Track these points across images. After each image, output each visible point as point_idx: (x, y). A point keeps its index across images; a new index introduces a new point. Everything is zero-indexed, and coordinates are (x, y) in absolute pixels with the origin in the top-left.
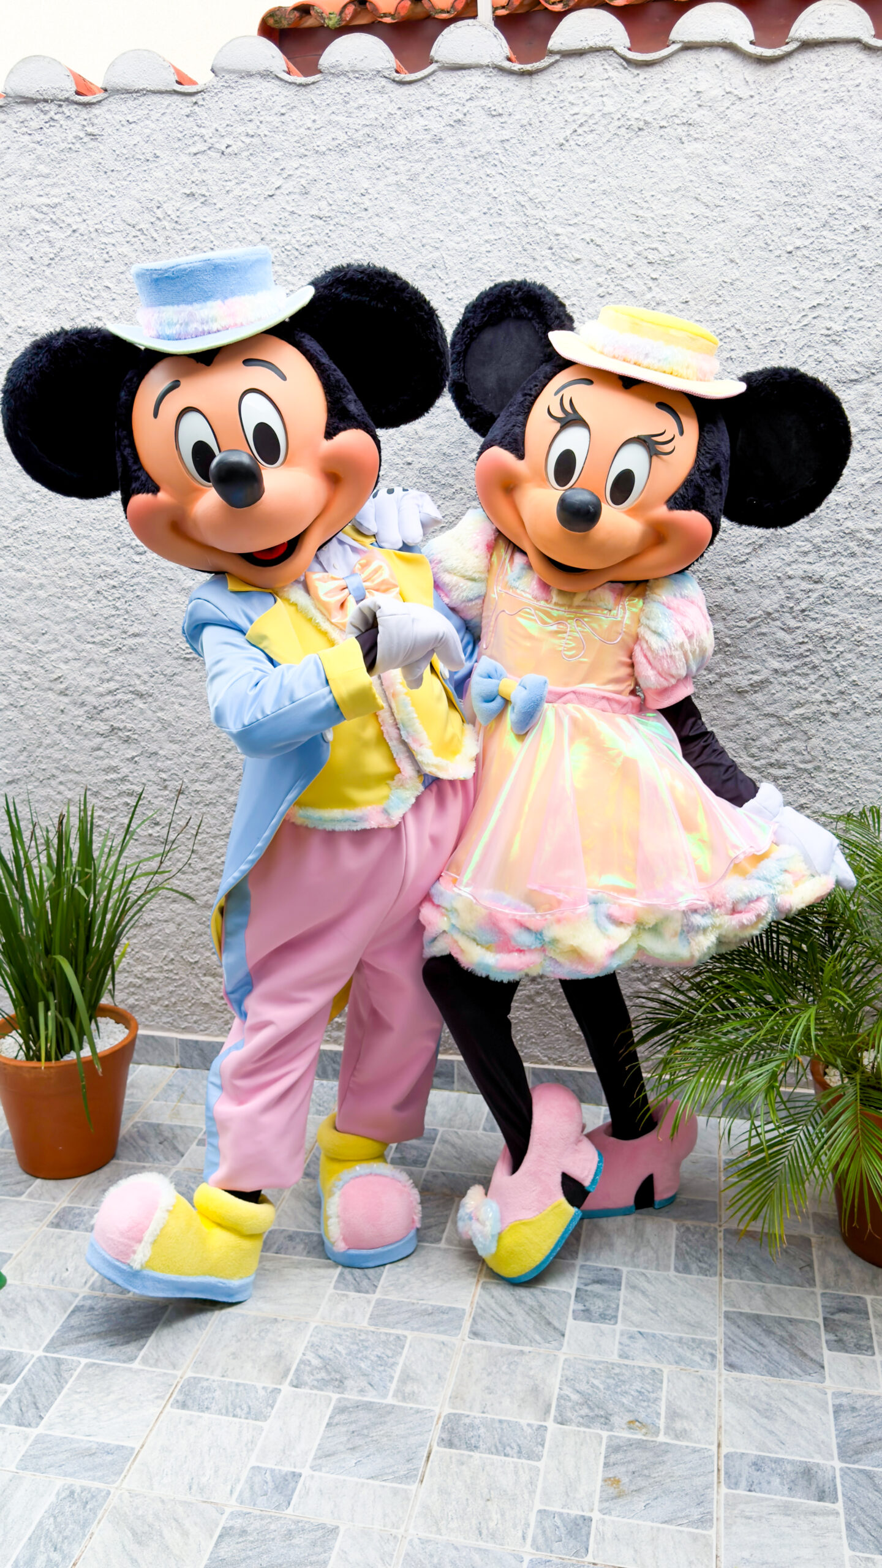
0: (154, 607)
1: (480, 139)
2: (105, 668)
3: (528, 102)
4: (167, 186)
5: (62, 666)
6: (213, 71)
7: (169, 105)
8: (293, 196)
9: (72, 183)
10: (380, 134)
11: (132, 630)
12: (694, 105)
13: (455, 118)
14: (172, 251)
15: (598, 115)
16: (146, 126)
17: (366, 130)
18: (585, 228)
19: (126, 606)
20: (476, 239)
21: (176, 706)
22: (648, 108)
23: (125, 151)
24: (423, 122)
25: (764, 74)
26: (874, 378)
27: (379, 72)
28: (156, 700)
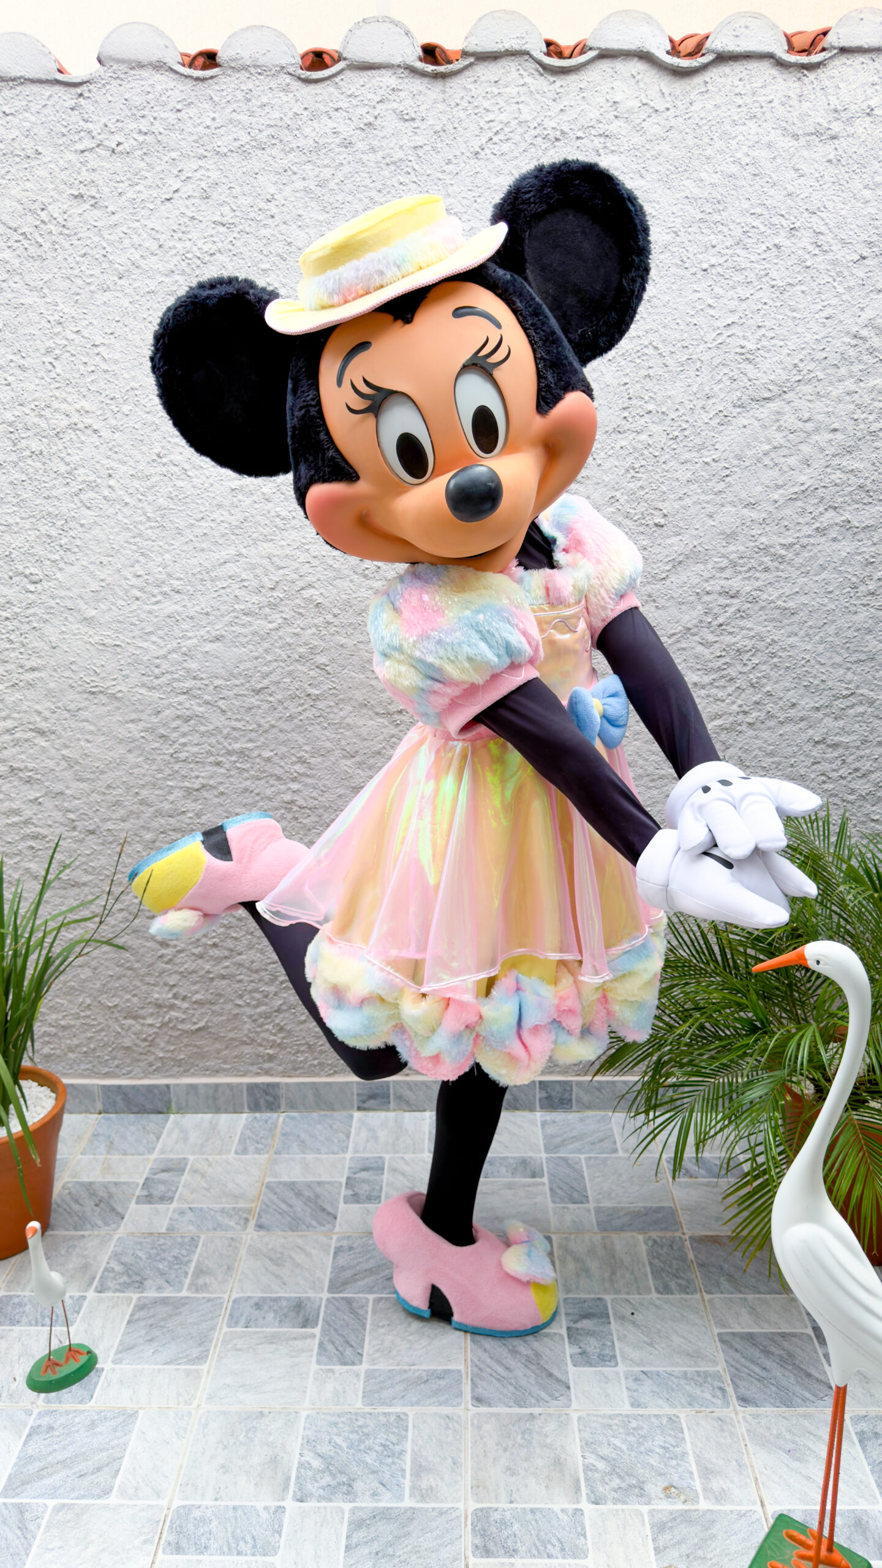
0: (53, 639)
1: (392, 145)
3: (441, 107)
4: (52, 186)
6: (100, 61)
7: (51, 96)
8: (193, 201)
10: (285, 136)
11: (28, 665)
12: (611, 116)
13: (366, 121)
14: (60, 258)
15: (513, 123)
16: (26, 120)
17: (271, 131)
19: (22, 639)
21: (83, 743)
22: (564, 117)
24: (331, 124)
25: (680, 86)
26: (785, 396)
27: (283, 68)
28: (59, 738)
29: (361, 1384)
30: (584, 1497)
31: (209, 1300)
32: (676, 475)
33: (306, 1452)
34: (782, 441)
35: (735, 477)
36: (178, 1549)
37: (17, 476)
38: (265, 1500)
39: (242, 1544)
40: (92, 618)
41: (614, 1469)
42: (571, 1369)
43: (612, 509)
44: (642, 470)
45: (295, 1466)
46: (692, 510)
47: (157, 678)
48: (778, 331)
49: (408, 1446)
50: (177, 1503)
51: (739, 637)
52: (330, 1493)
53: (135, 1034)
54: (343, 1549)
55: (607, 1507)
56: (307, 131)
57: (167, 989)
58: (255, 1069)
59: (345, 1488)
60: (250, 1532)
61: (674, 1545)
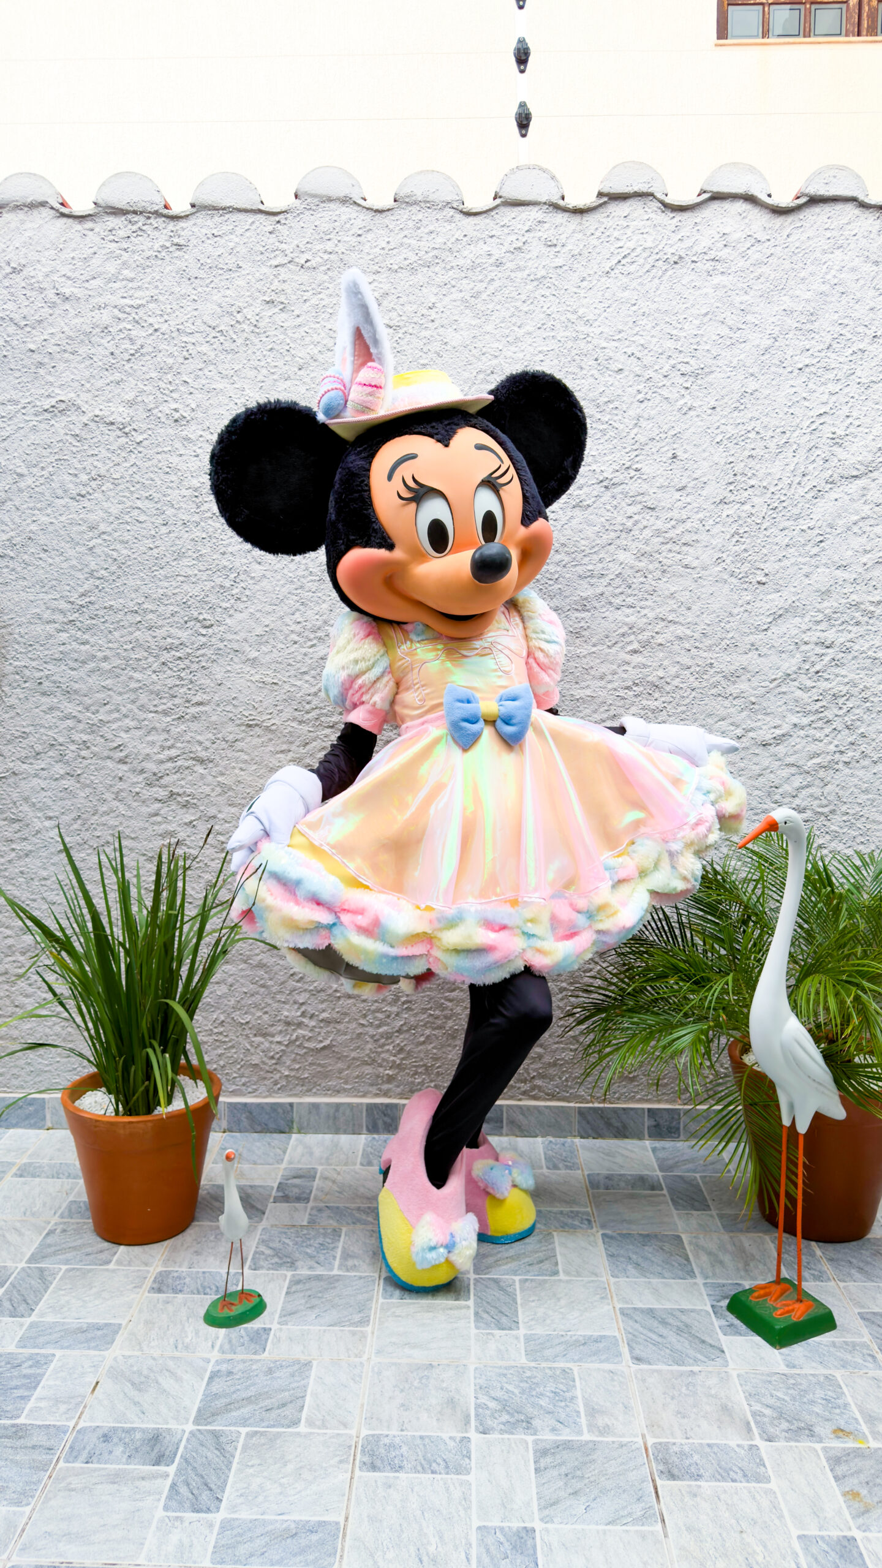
0: (218, 677)
1: (536, 265)
2: (167, 736)
3: (579, 236)
4: (248, 294)
5: (123, 734)
6: (296, 197)
7: (253, 222)
9: (157, 287)
10: (444, 255)
11: (194, 700)
12: (720, 245)
13: (515, 246)
14: (249, 352)
15: (639, 250)
16: (231, 240)
17: (435, 252)
18: (627, 343)
19: (190, 676)
20: (531, 349)
21: (237, 771)
22: (682, 245)
23: (209, 261)
24: (486, 248)
25: (779, 221)
26: (870, 475)
27: (448, 203)
28: (216, 766)
29: (522, 1345)
30: (757, 1436)
31: (361, 1278)
32: (776, 540)
33: (480, 1396)
34: (869, 513)
35: (828, 542)
36: (374, 1468)
37: (198, 534)
38: (448, 1432)
39: (434, 1465)
40: (255, 659)
41: (781, 1415)
42: (721, 1335)
43: (719, 568)
44: (746, 535)
45: (473, 1406)
46: (791, 571)
47: (307, 713)
48: (863, 420)
49: (578, 1393)
50: (365, 1432)
51: (834, 683)
52: (511, 1427)
53: (263, 1052)
54: (533, 1471)
55: (781, 1444)
56: (466, 253)
57: (296, 1006)
58: (374, 1090)
59: (524, 1424)
60: (440, 1456)
61: (852, 1475)
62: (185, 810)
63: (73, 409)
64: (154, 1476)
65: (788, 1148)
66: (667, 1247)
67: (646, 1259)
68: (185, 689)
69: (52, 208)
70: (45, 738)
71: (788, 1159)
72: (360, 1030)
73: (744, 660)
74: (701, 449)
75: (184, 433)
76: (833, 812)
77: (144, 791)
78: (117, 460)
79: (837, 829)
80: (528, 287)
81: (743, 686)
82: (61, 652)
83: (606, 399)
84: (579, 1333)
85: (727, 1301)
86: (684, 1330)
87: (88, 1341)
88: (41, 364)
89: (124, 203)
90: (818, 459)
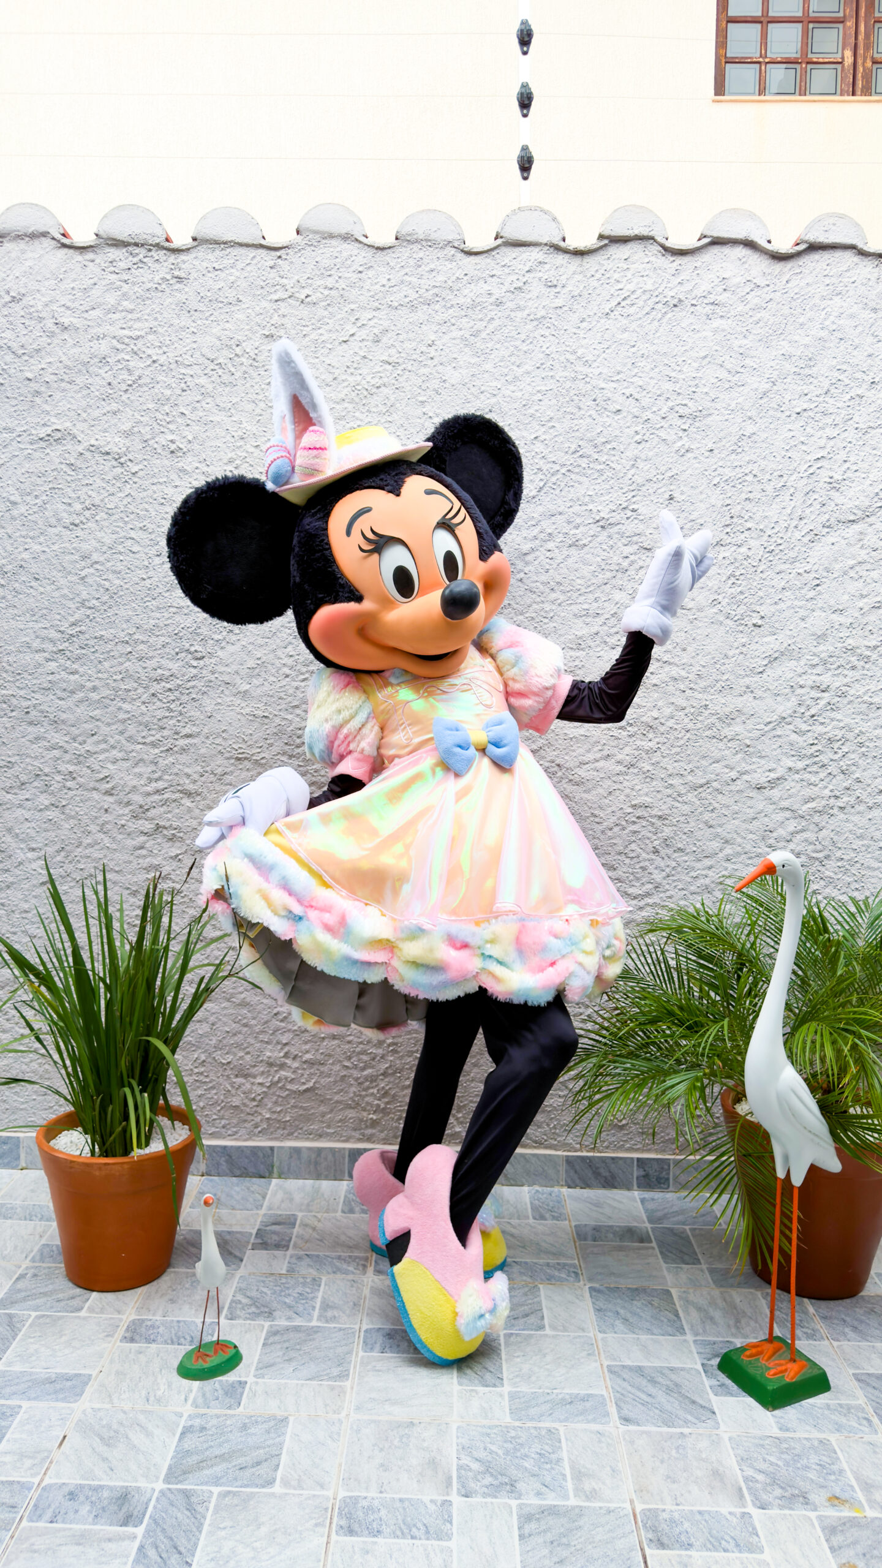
0: (209, 709)
1: (536, 305)
2: (154, 768)
3: (580, 277)
4: (247, 327)
5: (109, 766)
6: (298, 232)
7: (254, 257)
8: (365, 343)
9: (156, 319)
10: (448, 295)
11: (184, 732)
12: (720, 289)
13: (515, 285)
14: (248, 385)
15: (639, 292)
16: (231, 274)
17: (436, 290)
18: (626, 384)
20: (529, 389)
22: (682, 289)
23: (209, 294)
24: (486, 287)
25: (778, 267)
26: (867, 520)
27: (450, 242)
28: (204, 799)
29: (506, 1403)
30: (749, 1503)
31: (340, 1329)
32: (773, 583)
33: (463, 1456)
34: (866, 557)
35: (824, 586)
36: (351, 1532)
38: (429, 1495)
39: (414, 1530)
40: (246, 692)
41: (774, 1482)
42: (712, 1396)
43: (715, 610)
44: (742, 577)
45: (455, 1468)
46: (787, 614)
48: (861, 465)
49: (564, 1455)
50: (342, 1494)
51: (829, 727)
52: (494, 1490)
53: (244, 1093)
54: (517, 1538)
55: (774, 1512)
56: (466, 292)
57: (279, 1047)
58: (357, 1134)
59: (508, 1487)
60: (420, 1521)
61: (848, 1546)
62: (170, 843)
63: (69, 438)
64: (121, 1538)
65: (782, 1201)
66: (656, 1302)
67: (634, 1314)
68: (173, 721)
69: (53, 239)
70: (30, 768)
71: (783, 1213)
72: (344, 1073)
73: (739, 702)
74: (698, 491)
75: (180, 465)
76: (827, 857)
77: (130, 824)
78: (112, 490)
79: (832, 874)
80: (527, 327)
81: (737, 728)
82: (50, 682)
83: (604, 440)
84: (566, 1391)
85: (718, 1360)
86: (674, 1389)
87: (56, 1392)
88: (38, 393)
89: (126, 234)
90: (815, 503)
